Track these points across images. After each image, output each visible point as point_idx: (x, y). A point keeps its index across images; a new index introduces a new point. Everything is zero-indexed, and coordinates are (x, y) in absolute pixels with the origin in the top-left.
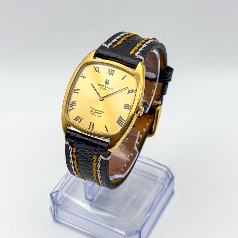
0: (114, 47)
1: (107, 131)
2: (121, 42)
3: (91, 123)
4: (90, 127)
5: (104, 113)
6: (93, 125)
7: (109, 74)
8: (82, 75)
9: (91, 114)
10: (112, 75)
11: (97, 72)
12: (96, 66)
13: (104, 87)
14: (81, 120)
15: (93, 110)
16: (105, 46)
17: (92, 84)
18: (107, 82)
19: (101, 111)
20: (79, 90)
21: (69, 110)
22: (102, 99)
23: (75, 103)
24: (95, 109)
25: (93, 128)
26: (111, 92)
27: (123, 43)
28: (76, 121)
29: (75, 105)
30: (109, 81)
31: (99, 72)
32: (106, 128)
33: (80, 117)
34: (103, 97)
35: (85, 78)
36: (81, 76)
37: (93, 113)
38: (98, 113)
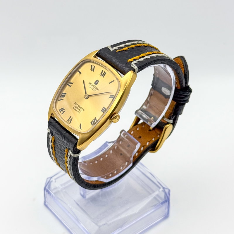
0: (117, 51)
1: (81, 128)
2: (127, 49)
3: (71, 117)
4: (68, 120)
5: (84, 110)
6: (71, 119)
7: (101, 75)
10: (103, 77)
11: (92, 70)
12: (93, 65)
13: (92, 87)
14: (64, 112)
15: (76, 106)
16: (110, 48)
17: (83, 81)
18: (97, 83)
19: (82, 109)
20: (72, 83)
21: (58, 100)
22: (86, 97)
23: (65, 95)
24: (78, 105)
25: (70, 122)
26: (97, 92)
27: (129, 50)
28: (60, 111)
29: (64, 97)
30: (99, 81)
31: (93, 71)
32: (81, 125)
33: (64, 109)
34: (89, 96)
35: (81, 73)
36: (78, 71)
37: (75, 108)
38: (79, 110)
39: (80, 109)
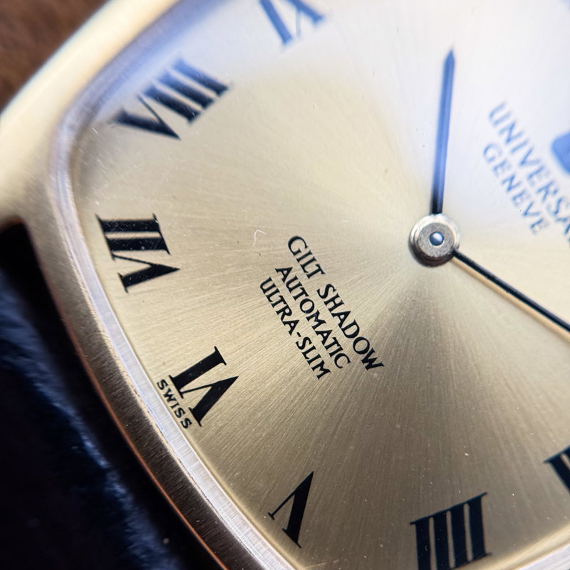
5: (370, 363)
6: (218, 390)
9: (267, 289)
13: (522, 173)
14: (156, 271)
15: (303, 279)
17: (449, 65)
19: (356, 337)
20: (316, 17)
22: (432, 251)
23: (205, 102)
28: (114, 246)
29: (190, 115)
33: (160, 245)
38: (325, 335)
39: (337, 333)
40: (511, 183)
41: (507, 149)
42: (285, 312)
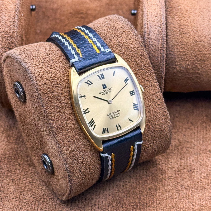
1: (132, 121)
3: (116, 125)
5: (120, 111)
6: (119, 126)
7: (101, 79)
8: (81, 96)
9: (111, 119)
10: (104, 78)
11: (90, 85)
13: (105, 92)
14: (108, 129)
15: (111, 115)
17: (94, 97)
19: (117, 111)
20: (88, 108)
23: (93, 121)
24: (111, 114)
25: (121, 128)
28: (105, 133)
29: (94, 123)
31: (92, 83)
32: (130, 120)
33: (105, 128)
35: (85, 96)
39: (116, 113)
40: (106, 93)
41: (103, 93)
42: (113, 118)
